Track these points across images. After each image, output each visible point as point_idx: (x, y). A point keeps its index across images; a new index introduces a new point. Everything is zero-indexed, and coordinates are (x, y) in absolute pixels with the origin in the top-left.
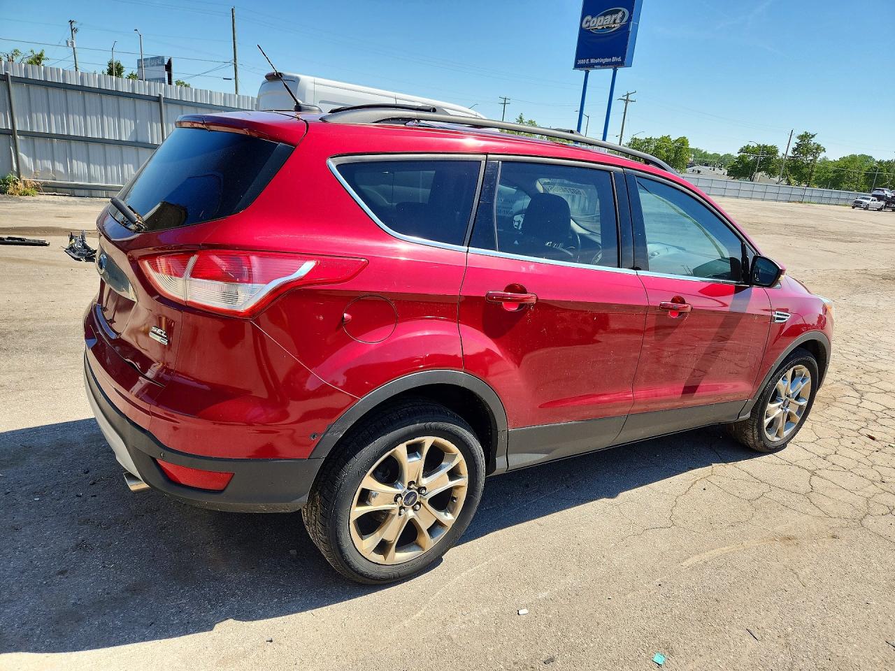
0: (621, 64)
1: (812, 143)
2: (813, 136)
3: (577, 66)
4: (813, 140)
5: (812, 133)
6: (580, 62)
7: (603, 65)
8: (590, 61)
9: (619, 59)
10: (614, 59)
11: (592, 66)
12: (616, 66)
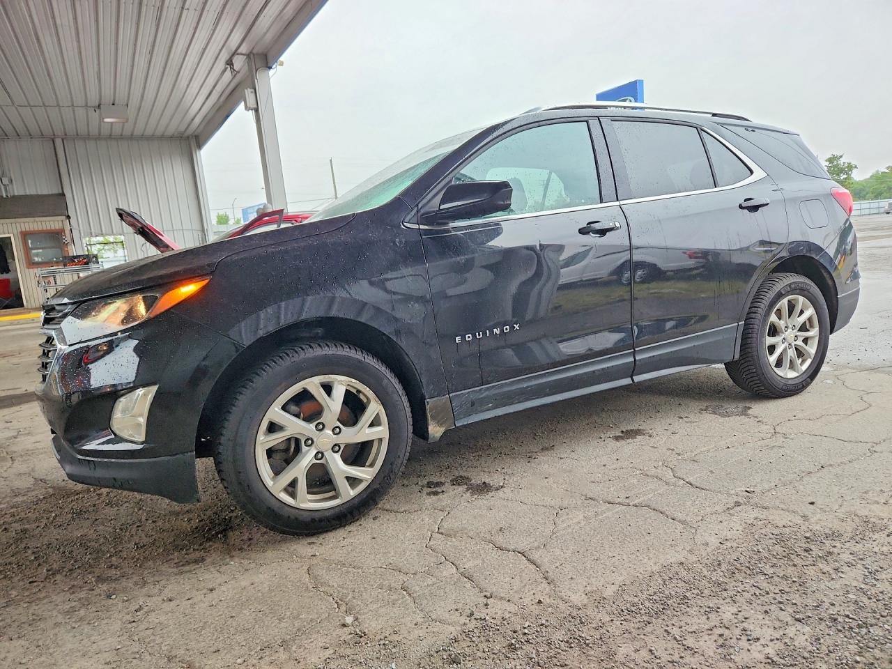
1: (842, 163)
2: (841, 157)
4: (842, 161)
5: (839, 154)
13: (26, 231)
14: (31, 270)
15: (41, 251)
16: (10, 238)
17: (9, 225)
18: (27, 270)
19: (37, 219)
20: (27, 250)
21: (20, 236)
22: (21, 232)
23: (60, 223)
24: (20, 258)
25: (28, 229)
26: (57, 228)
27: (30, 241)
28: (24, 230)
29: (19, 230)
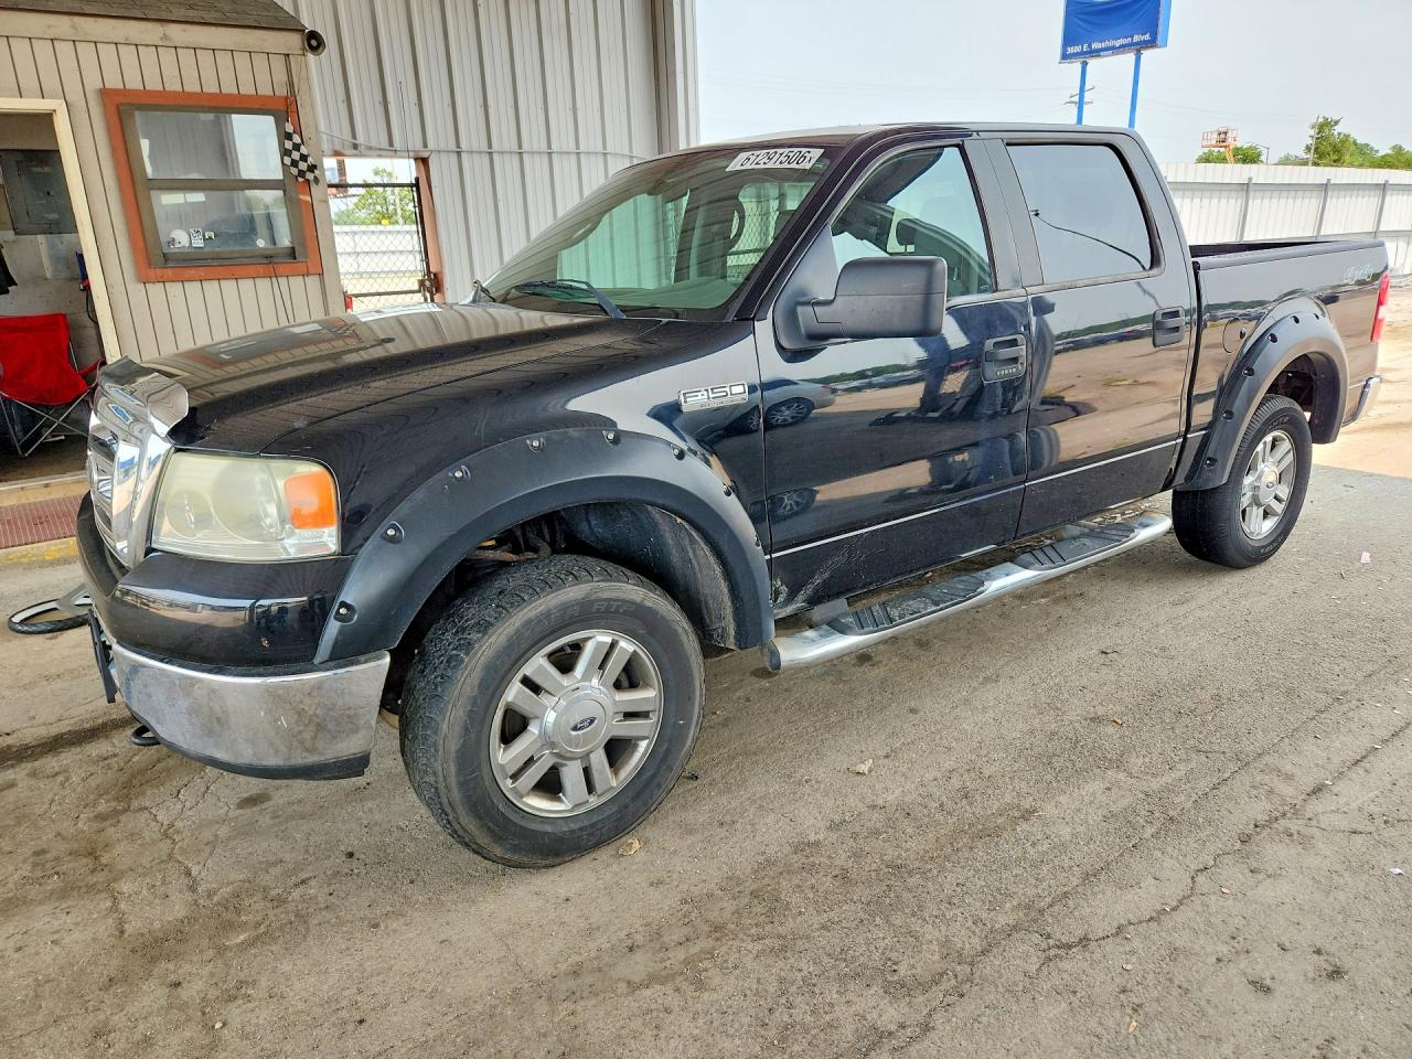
0: (1152, 44)
1: (1336, 133)
2: (1336, 123)
3: (1065, 57)
4: (1338, 129)
5: (1335, 118)
6: (1071, 50)
7: (1115, 50)
8: (1090, 46)
9: (1147, 37)
10: (1136, 38)
11: (1095, 53)
12: (1139, 48)
13: (125, 92)
14: (156, 290)
15: (199, 197)
16: (45, 120)
17: (43, 49)
18: (137, 290)
19: (177, 33)
20: (135, 190)
21: (96, 110)
22: (105, 93)
23: (278, 65)
24: (104, 221)
25: (134, 83)
26: (265, 90)
27: (145, 144)
28: (114, 82)
29: (94, 83)
